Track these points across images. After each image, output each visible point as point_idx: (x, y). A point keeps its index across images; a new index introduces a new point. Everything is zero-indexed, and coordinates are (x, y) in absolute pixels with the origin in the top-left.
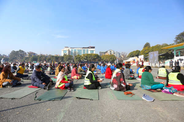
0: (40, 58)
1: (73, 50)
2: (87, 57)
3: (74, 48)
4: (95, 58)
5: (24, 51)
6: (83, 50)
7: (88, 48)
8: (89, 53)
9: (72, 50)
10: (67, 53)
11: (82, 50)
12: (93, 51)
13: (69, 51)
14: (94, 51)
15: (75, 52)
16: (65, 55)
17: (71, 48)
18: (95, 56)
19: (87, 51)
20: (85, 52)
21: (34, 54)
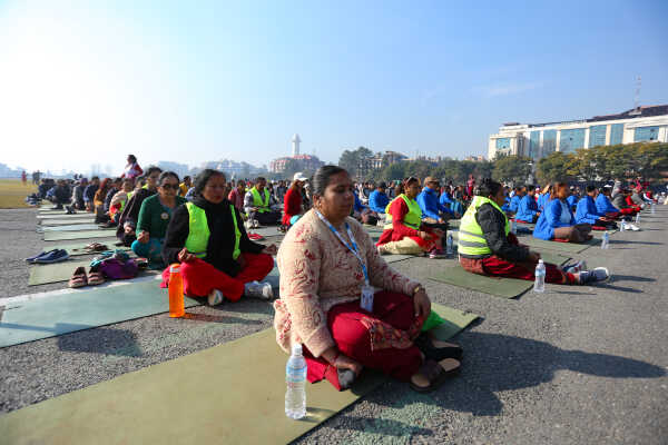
0: (412, 168)
1: (542, 133)
2: (602, 162)
3: (544, 125)
4: (655, 162)
5: (369, 149)
6: (592, 127)
7: (625, 116)
8: (628, 138)
9: (535, 134)
10: (513, 147)
11: (588, 132)
12: (654, 129)
13: (521, 139)
14: (661, 130)
15: (550, 142)
16: (500, 156)
17: (530, 126)
18: (657, 155)
19: (618, 131)
20: (604, 138)
21: (399, 157)
